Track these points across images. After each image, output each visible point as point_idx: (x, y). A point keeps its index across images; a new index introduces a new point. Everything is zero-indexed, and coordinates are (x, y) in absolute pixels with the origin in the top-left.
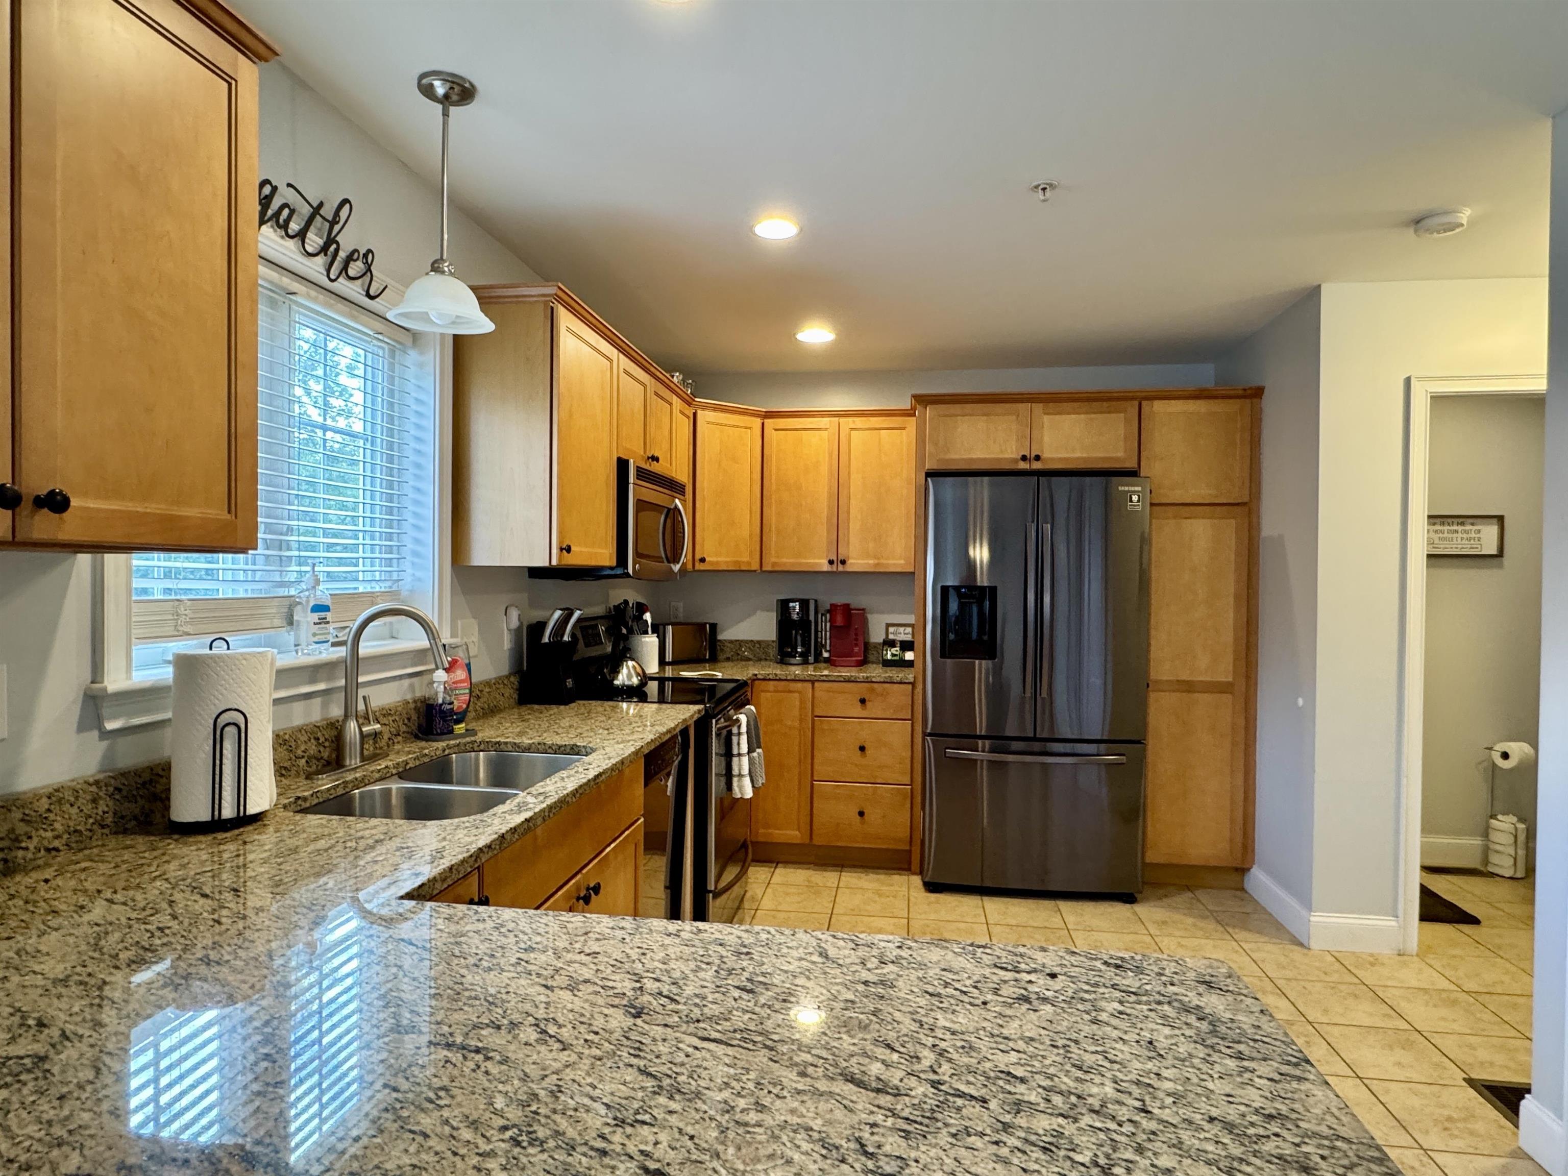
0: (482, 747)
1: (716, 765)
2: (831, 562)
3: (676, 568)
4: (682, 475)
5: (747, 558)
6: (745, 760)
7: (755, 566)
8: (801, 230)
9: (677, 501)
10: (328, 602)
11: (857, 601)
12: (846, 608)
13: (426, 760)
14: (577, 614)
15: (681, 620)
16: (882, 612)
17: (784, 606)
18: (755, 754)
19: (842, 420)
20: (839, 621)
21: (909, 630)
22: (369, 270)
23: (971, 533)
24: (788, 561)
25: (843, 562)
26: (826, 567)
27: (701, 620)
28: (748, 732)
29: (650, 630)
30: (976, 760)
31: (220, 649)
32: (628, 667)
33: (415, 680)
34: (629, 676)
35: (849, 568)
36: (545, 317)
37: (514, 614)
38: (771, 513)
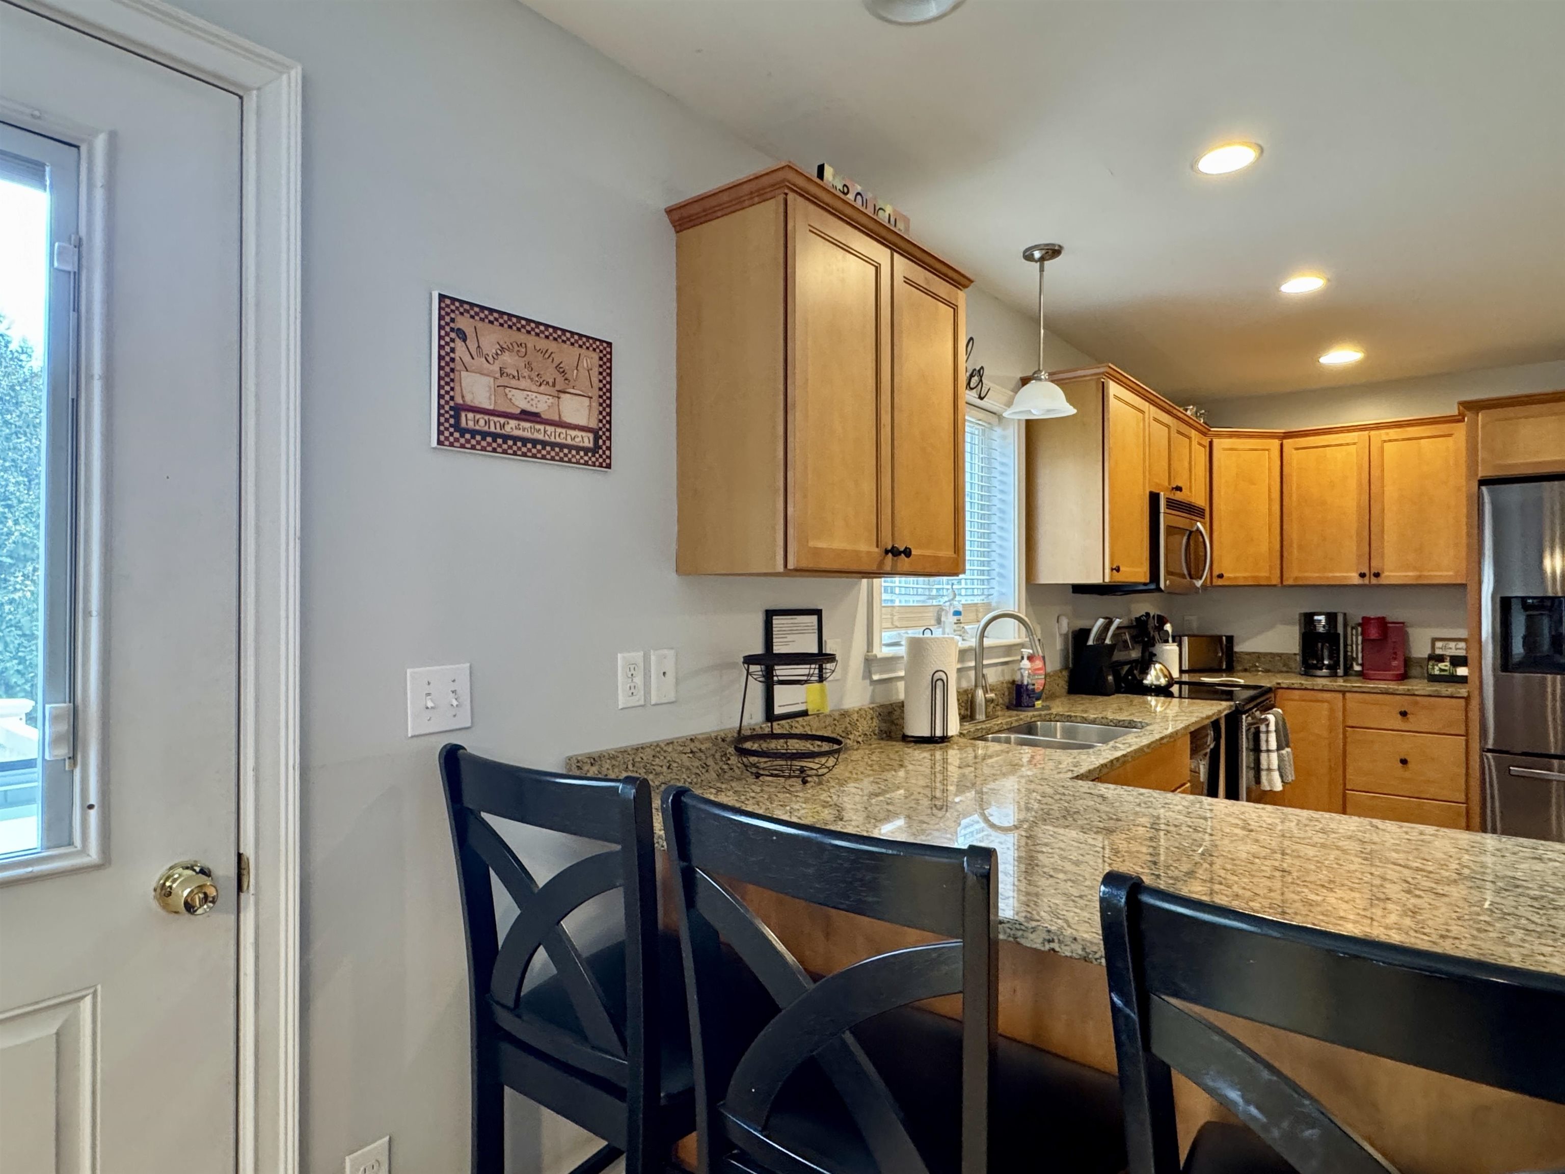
0: (1057, 718)
1: (1245, 758)
2: (1362, 575)
3: (1199, 583)
4: (1200, 501)
5: (1266, 572)
6: (1274, 756)
7: (1275, 581)
8: (1329, 280)
9: (1199, 524)
10: (961, 609)
11: (1394, 614)
12: (1382, 622)
13: (1022, 723)
14: (1117, 622)
15: (1196, 632)
16: (1429, 626)
17: (1308, 619)
18: (1284, 752)
19: (1373, 433)
20: (1374, 633)
21: (1462, 645)
22: (981, 381)
23: (1547, 538)
24: (1313, 576)
25: (1377, 575)
26: (1357, 580)
27: (1216, 632)
28: (1277, 731)
29: (1170, 639)
30: (1550, 781)
31: (928, 634)
32: (1155, 669)
33: (1004, 667)
34: (1158, 678)
35: (1383, 581)
36: (1098, 390)
37: (1064, 622)
38: (1293, 531)
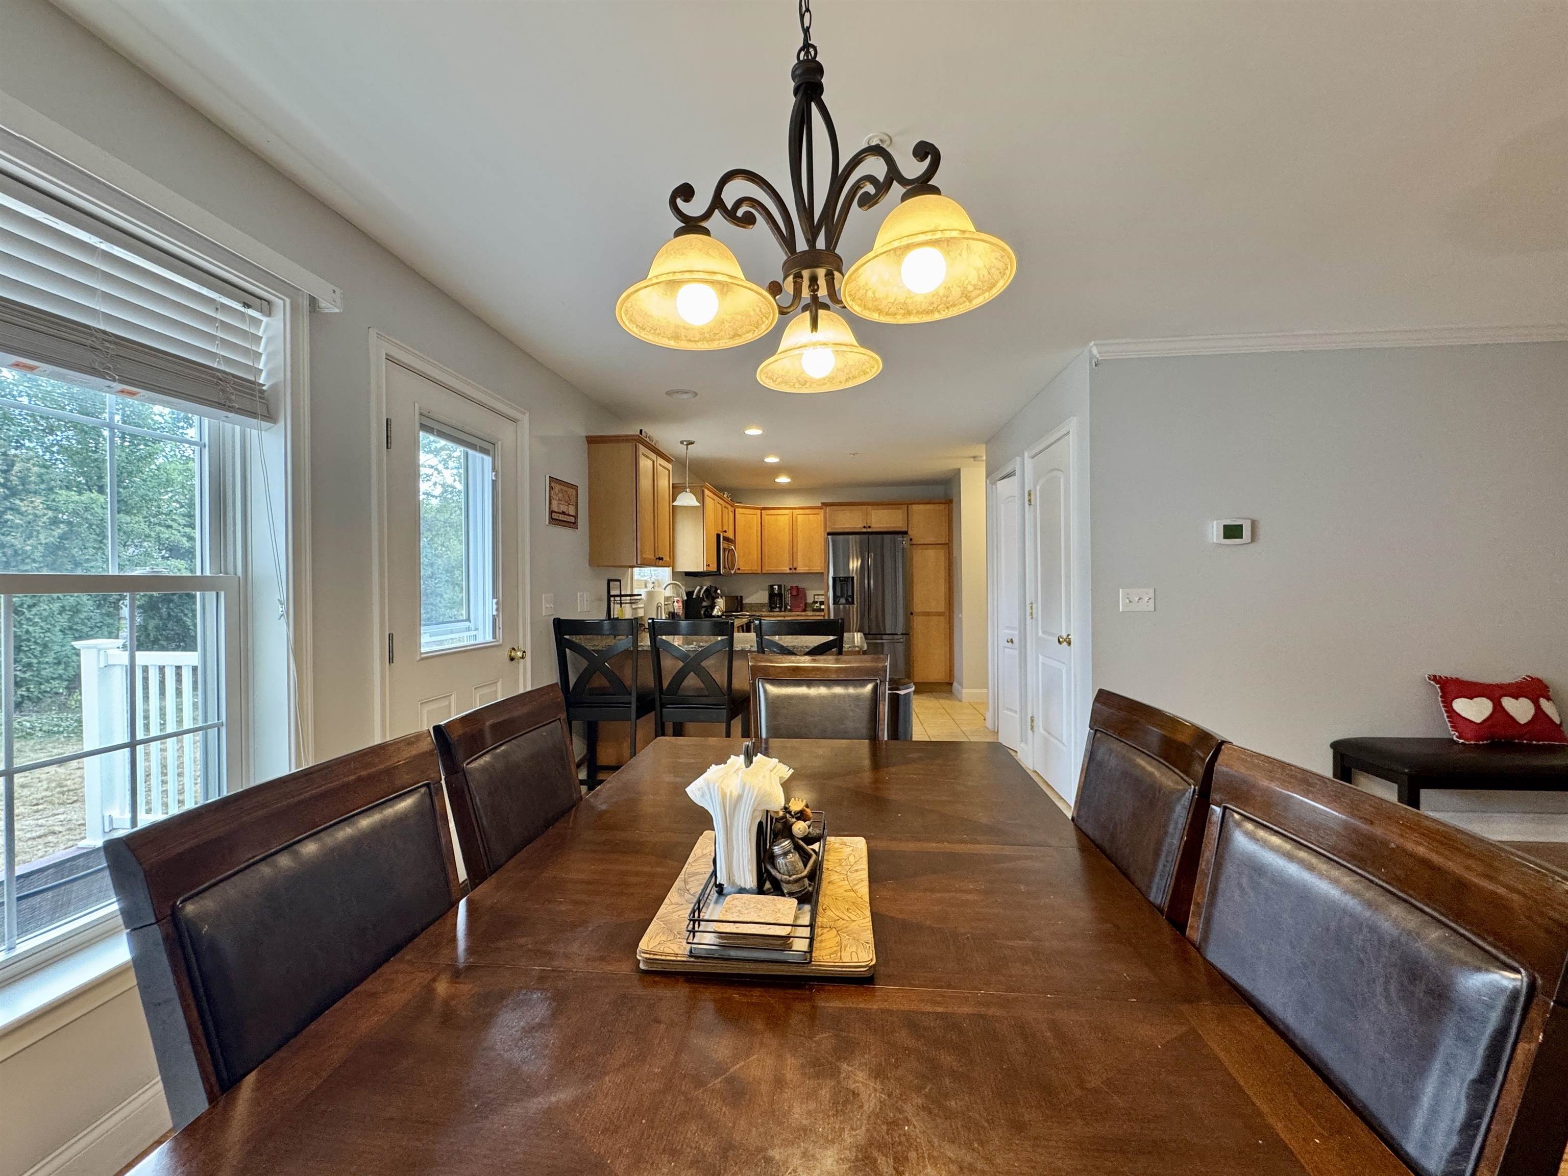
2: (790, 569)
3: (733, 572)
4: (733, 537)
5: (756, 568)
7: (759, 571)
9: (732, 547)
11: (801, 586)
12: (797, 588)
14: (704, 589)
16: (812, 590)
17: (771, 587)
19: (794, 511)
20: (795, 593)
21: (823, 596)
23: (851, 555)
24: (773, 569)
25: (795, 569)
26: (788, 571)
27: (737, 594)
35: (797, 571)
36: (702, 494)
37: (685, 588)
38: (765, 549)
